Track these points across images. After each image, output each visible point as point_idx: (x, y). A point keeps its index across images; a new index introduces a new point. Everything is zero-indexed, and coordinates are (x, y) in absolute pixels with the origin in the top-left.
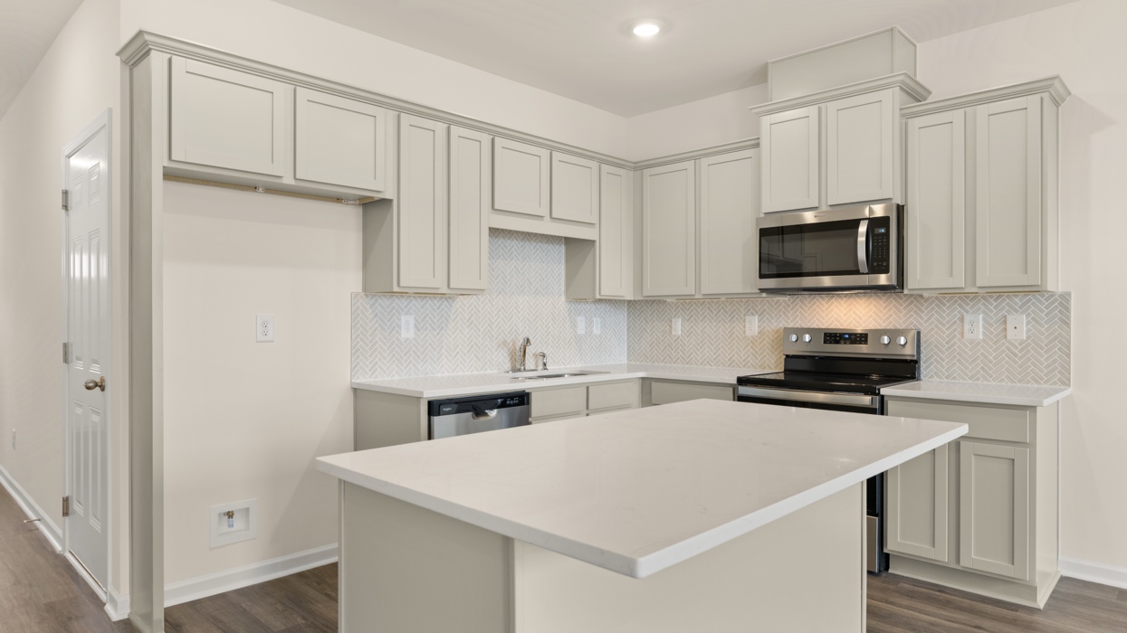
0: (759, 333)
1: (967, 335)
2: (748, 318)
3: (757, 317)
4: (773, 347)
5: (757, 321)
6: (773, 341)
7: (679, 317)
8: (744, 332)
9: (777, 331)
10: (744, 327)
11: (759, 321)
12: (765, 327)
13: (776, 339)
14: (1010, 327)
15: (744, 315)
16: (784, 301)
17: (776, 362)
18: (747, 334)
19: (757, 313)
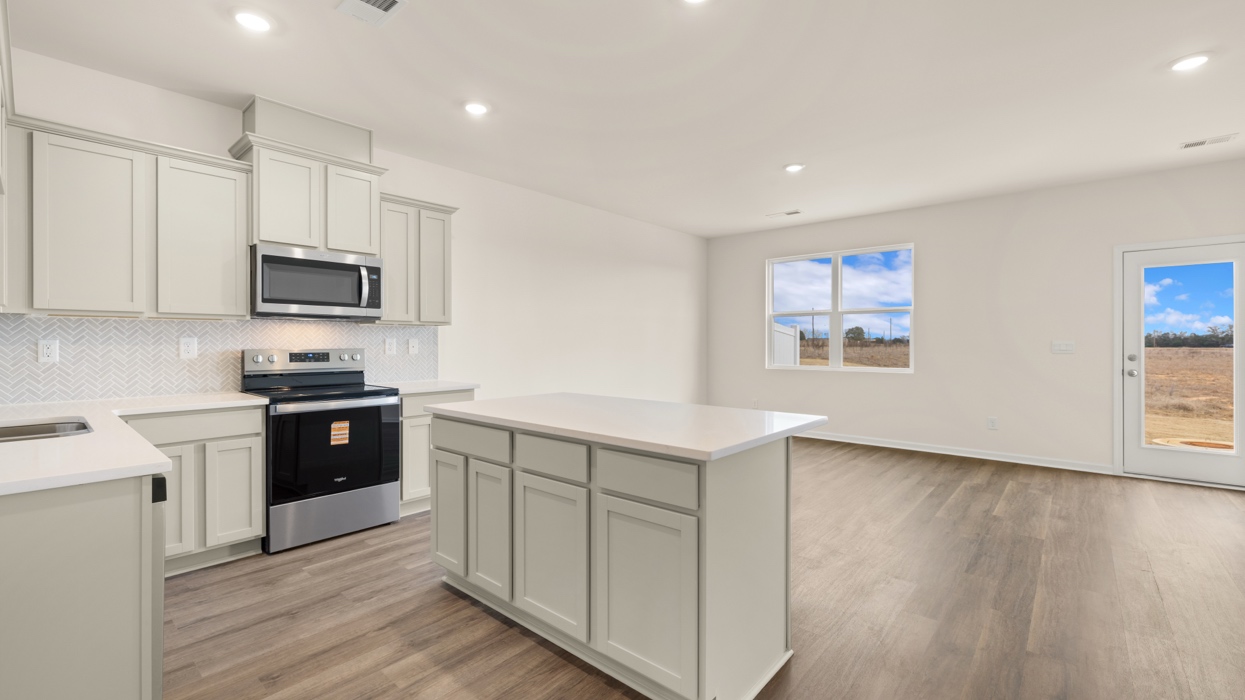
0: (200, 355)
1: (387, 352)
2: (183, 340)
3: (196, 339)
4: (218, 369)
5: (196, 343)
6: (218, 363)
7: (55, 338)
8: (178, 355)
9: (223, 354)
10: (178, 349)
11: (199, 343)
12: (207, 350)
13: (222, 361)
14: (410, 346)
15: (178, 337)
16: (232, 324)
17: (222, 384)
18: (181, 357)
19: (196, 334)
